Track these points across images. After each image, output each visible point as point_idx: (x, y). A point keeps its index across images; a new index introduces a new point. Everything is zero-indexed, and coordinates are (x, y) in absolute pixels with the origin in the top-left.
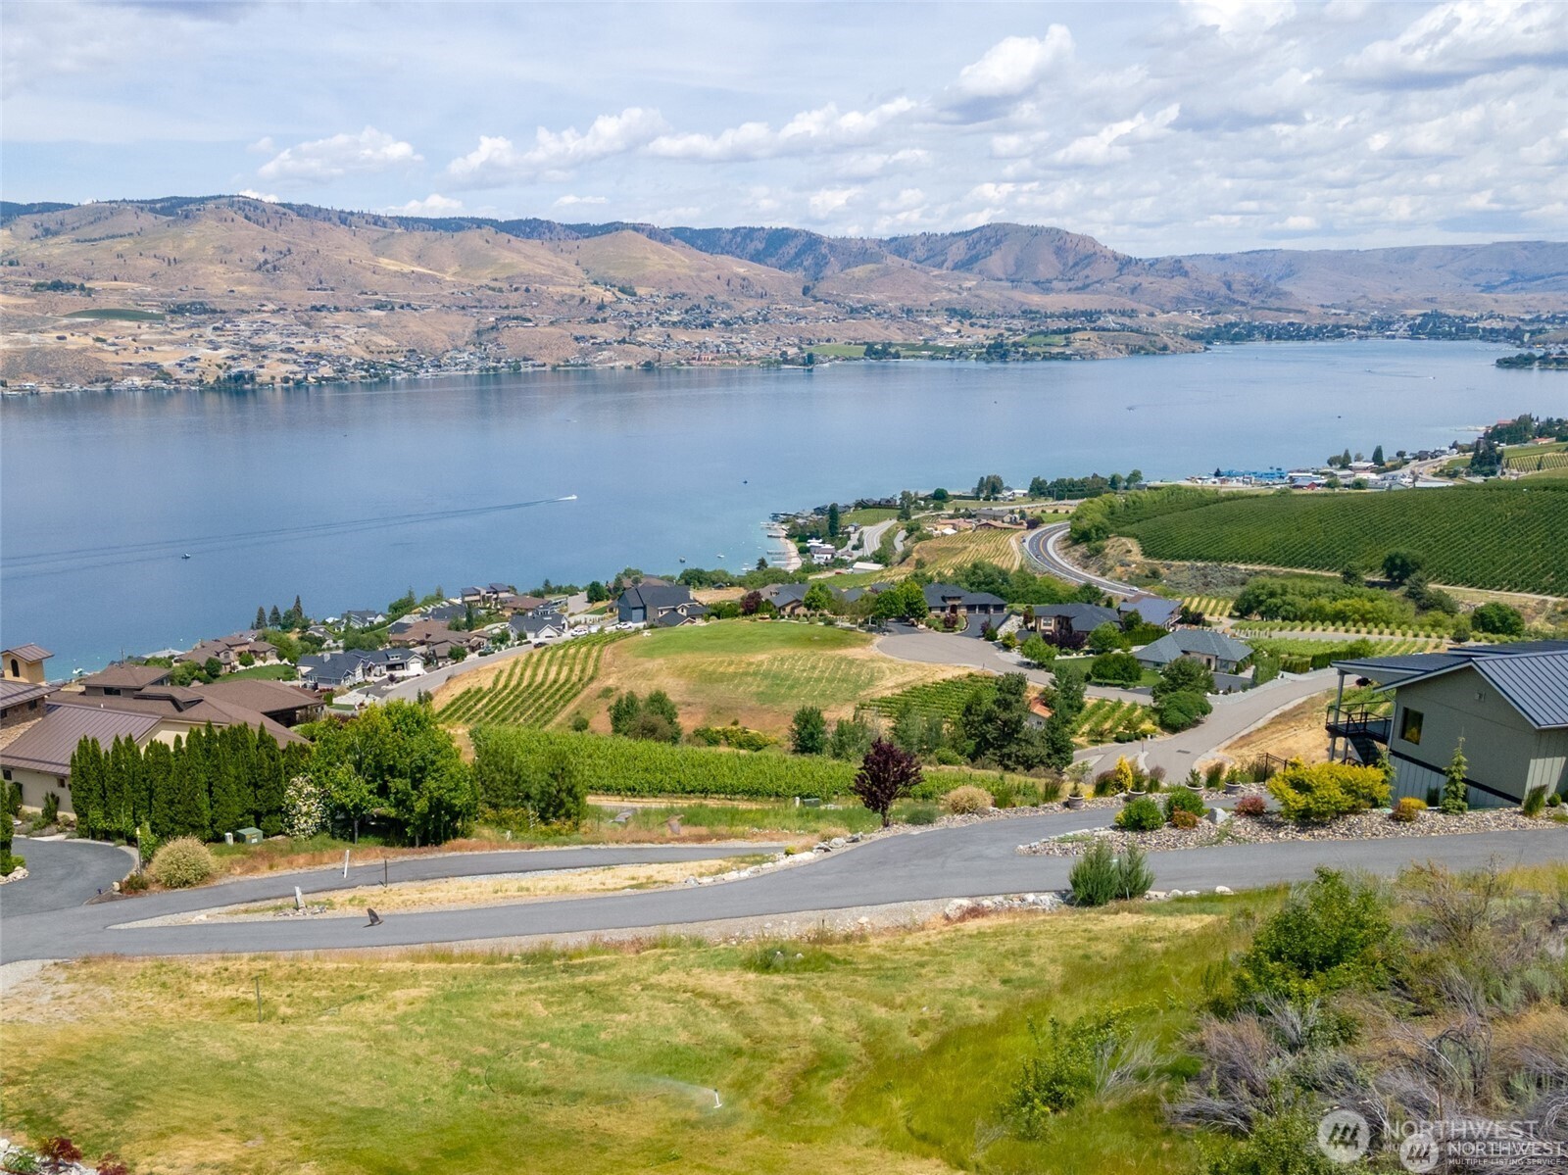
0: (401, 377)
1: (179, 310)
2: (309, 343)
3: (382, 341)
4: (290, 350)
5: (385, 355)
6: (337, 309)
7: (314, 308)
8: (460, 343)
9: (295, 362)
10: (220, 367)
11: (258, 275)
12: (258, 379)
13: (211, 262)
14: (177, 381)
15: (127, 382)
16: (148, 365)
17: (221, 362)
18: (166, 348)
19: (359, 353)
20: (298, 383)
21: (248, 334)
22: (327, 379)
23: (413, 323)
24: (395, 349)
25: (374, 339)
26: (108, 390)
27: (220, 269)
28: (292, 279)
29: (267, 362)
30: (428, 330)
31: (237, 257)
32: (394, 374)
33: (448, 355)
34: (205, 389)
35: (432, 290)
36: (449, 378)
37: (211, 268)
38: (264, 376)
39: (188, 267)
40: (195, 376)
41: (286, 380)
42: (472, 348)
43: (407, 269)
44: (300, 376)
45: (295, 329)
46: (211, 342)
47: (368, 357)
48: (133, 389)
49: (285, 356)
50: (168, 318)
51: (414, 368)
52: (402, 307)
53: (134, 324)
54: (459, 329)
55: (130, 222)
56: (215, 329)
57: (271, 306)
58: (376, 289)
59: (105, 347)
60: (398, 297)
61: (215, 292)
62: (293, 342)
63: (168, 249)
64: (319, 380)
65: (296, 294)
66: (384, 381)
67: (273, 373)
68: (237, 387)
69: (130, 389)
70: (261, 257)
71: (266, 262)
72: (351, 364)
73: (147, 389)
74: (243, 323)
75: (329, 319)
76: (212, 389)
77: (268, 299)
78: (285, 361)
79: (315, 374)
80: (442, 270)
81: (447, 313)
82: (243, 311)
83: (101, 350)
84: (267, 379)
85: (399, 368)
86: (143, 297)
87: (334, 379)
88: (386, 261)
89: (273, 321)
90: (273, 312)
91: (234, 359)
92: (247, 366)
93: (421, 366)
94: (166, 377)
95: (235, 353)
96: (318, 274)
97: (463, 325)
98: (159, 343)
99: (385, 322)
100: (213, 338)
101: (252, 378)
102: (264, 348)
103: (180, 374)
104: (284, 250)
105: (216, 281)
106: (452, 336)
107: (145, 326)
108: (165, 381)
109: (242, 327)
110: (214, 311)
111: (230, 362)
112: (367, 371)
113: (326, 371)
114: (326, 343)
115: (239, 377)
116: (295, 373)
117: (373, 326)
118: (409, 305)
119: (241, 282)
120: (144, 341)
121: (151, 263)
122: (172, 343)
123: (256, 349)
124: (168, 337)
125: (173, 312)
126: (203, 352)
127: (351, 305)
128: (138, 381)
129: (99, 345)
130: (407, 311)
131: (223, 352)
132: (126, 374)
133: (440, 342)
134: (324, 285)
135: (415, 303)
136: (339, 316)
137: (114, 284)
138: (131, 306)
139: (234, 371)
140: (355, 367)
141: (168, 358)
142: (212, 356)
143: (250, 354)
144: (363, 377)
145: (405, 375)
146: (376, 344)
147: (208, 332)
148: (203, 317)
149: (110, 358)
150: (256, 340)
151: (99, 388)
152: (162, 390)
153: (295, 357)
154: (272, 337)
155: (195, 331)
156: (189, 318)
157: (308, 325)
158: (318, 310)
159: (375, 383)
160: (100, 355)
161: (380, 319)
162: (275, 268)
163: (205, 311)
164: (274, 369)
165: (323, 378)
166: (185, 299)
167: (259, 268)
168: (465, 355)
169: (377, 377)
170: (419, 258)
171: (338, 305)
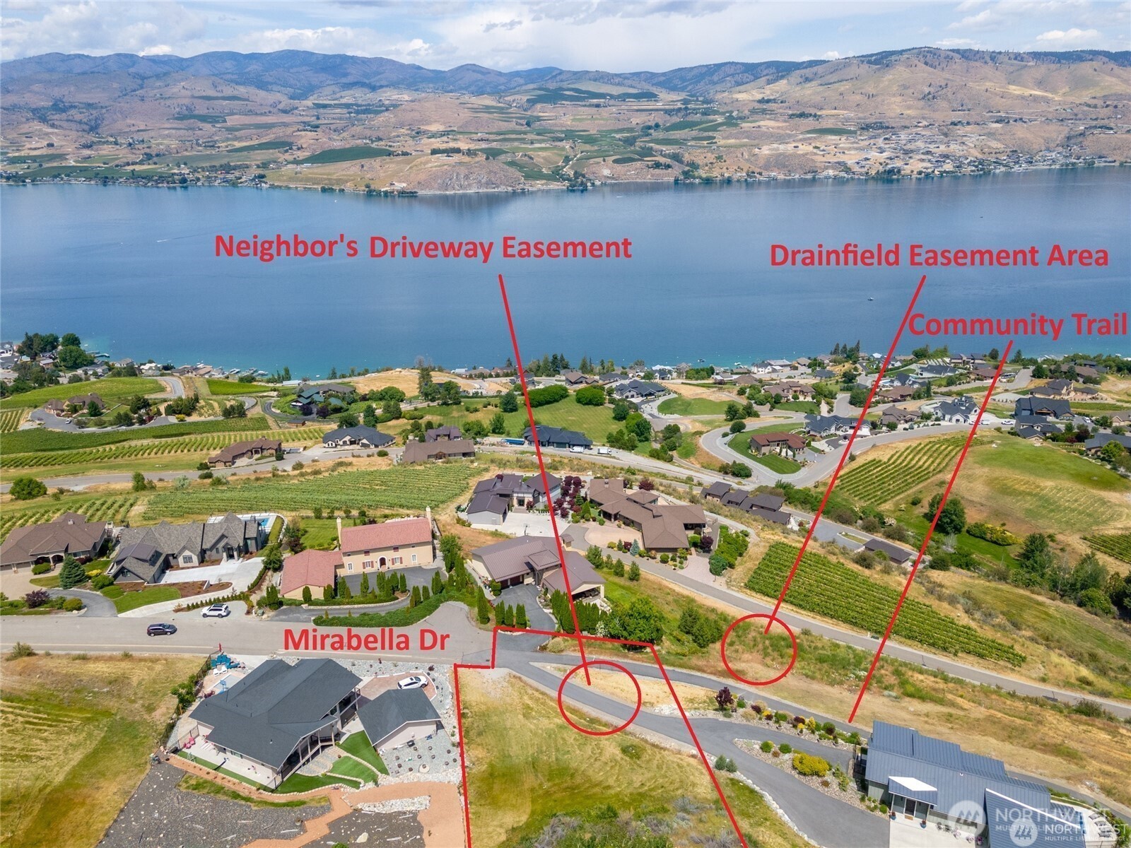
0: (1001, 170)
1: (866, 128)
2: (943, 147)
3: (995, 144)
4: (928, 153)
5: (993, 155)
6: (968, 123)
7: (954, 124)
8: (1052, 145)
9: (929, 161)
10: (881, 164)
11: (922, 103)
12: (902, 172)
13: (894, 95)
14: (854, 173)
15: (825, 173)
16: (839, 163)
17: (882, 161)
18: (852, 152)
19: (976, 153)
20: (927, 175)
21: (904, 142)
22: (947, 172)
23: (1020, 131)
24: (1001, 150)
25: (989, 143)
26: (814, 178)
27: (899, 99)
28: (944, 104)
29: (911, 161)
30: (1030, 136)
31: (912, 91)
32: (995, 168)
33: (1041, 154)
34: (869, 178)
35: (1043, 107)
36: (1036, 171)
37: (893, 99)
38: (907, 170)
39: (879, 99)
40: (865, 170)
41: (920, 173)
42: (1060, 149)
43: (1027, 92)
44: (930, 170)
45: (935, 138)
46: (880, 148)
47: (980, 156)
48: (827, 178)
49: (923, 157)
50: (859, 133)
51: (1011, 164)
52: (1016, 121)
53: (838, 137)
54: (1054, 135)
55: (853, 71)
56: (885, 139)
57: (925, 123)
58: (1000, 108)
59: (818, 152)
60: (1014, 114)
61: (892, 115)
62: (932, 147)
63: (870, 89)
64: (941, 173)
65: (944, 114)
66: (987, 173)
67: (913, 168)
68: (889, 177)
69: (826, 178)
70: (927, 90)
71: (929, 93)
72: (966, 162)
73: (835, 178)
74: (903, 136)
75: (960, 130)
76: (873, 178)
77: (924, 118)
78: (923, 160)
79: (940, 169)
80: (1054, 91)
81: (1048, 124)
82: (905, 127)
83: (816, 154)
84: (909, 172)
85: (1000, 164)
86: (847, 120)
87: (952, 172)
88: (1014, 87)
89: (923, 133)
90: (926, 127)
91: (891, 159)
92: (898, 164)
93: (1018, 163)
94: (847, 170)
95: (893, 155)
96: (962, 100)
97: (1058, 132)
98: (849, 149)
99: (1000, 131)
100: (882, 145)
101: (899, 171)
102: (912, 151)
103: (856, 169)
104: (943, 84)
105: (894, 107)
106: (1047, 141)
107: (843, 138)
108: (847, 172)
109: (903, 137)
110: (888, 128)
111: (888, 161)
112: (976, 166)
113: (948, 167)
114: (954, 148)
115: (891, 172)
116: (927, 168)
117: (991, 135)
118: (1021, 119)
119: (909, 108)
120: (842, 148)
121: (858, 98)
122: (856, 149)
123: (907, 152)
124: (855, 145)
125: (863, 129)
126: (874, 155)
127: (979, 120)
128: (831, 172)
129: (815, 151)
130: (1020, 123)
131: (885, 155)
132: (826, 168)
133: (1037, 143)
134: (964, 107)
135: (1026, 118)
136: (968, 128)
137: (834, 112)
138: (840, 126)
139: (889, 166)
140: (969, 164)
141: (851, 159)
142: (876, 157)
143: (902, 156)
144: (972, 171)
145: (1003, 169)
146: (989, 147)
147: (880, 142)
148: (880, 131)
149: (819, 158)
150: (909, 147)
151: (809, 176)
152: (845, 178)
153: (930, 157)
154: (920, 144)
155: (872, 141)
156: (872, 132)
157: (946, 135)
158: (955, 125)
159: (981, 176)
160: (814, 157)
161: (997, 129)
162: (934, 98)
163: (882, 128)
164: (915, 165)
165: (945, 172)
166: (872, 120)
167: (923, 98)
168: (1054, 154)
169: (983, 172)
170: (1040, 84)
171: (970, 121)
